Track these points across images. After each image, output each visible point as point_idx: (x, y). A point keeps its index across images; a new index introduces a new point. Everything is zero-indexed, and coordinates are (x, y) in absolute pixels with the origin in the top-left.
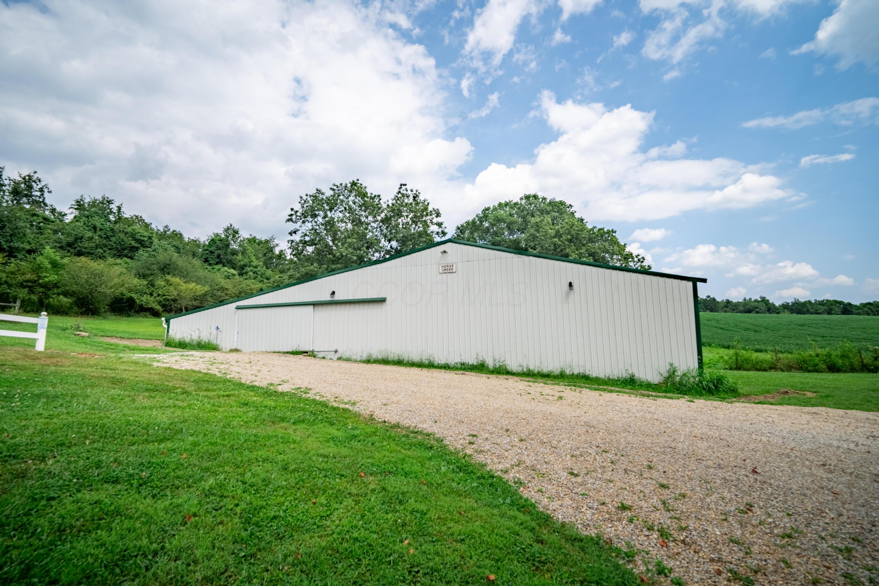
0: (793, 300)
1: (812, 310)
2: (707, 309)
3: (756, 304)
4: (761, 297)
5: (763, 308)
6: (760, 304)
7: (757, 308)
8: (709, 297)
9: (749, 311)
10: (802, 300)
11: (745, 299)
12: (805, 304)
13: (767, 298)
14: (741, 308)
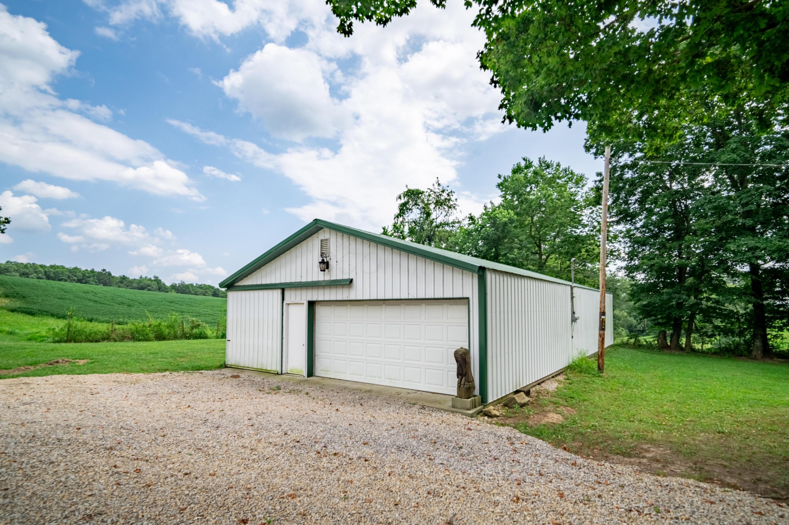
0: (180, 282)
1: (193, 292)
2: (100, 283)
3: (149, 282)
4: (155, 277)
5: (155, 286)
6: (153, 282)
7: (150, 286)
8: (104, 270)
9: (142, 288)
10: (187, 283)
11: (141, 277)
12: (187, 287)
13: (160, 278)
14: (135, 285)
